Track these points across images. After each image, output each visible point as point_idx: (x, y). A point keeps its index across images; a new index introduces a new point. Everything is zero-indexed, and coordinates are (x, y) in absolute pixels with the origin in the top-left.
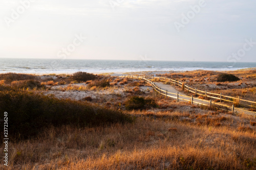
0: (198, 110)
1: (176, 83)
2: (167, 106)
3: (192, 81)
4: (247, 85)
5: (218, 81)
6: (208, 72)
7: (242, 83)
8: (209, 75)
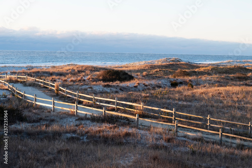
0: (88, 123)
1: (45, 83)
2: (41, 119)
3: (66, 81)
4: (146, 86)
5: (104, 80)
6: (87, 68)
7: (139, 84)
8: (88, 72)
